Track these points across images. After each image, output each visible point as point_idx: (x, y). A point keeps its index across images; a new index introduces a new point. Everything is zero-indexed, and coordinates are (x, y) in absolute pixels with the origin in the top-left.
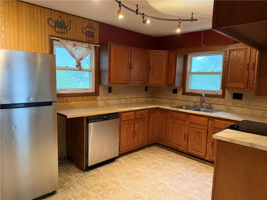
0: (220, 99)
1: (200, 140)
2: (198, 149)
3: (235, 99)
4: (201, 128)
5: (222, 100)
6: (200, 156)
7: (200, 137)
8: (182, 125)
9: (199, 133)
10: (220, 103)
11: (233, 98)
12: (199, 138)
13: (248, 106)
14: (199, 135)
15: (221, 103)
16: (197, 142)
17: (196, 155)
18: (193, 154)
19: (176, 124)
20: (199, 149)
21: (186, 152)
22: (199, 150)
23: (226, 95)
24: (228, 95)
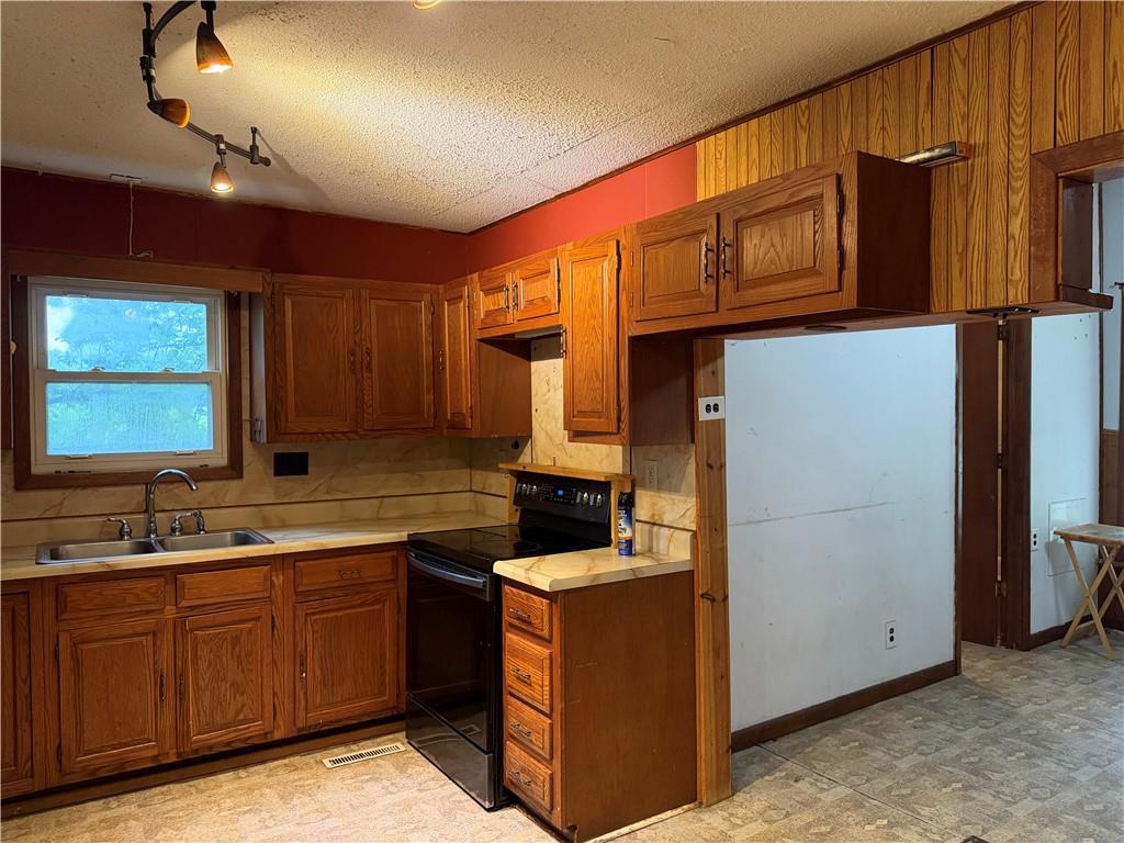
0: (222, 483)
1: (243, 671)
2: (239, 712)
3: (284, 477)
4: (244, 617)
5: (234, 485)
6: (249, 738)
7: (243, 654)
8: (136, 639)
9: (236, 640)
10: (227, 499)
11: (276, 475)
12: (239, 663)
13: (328, 492)
14: (237, 649)
15: (229, 500)
16: (233, 684)
17: (229, 744)
18: (210, 748)
19: (98, 645)
20: (245, 709)
21: (173, 759)
22: (241, 717)
23: (245, 463)
24: (256, 463)
